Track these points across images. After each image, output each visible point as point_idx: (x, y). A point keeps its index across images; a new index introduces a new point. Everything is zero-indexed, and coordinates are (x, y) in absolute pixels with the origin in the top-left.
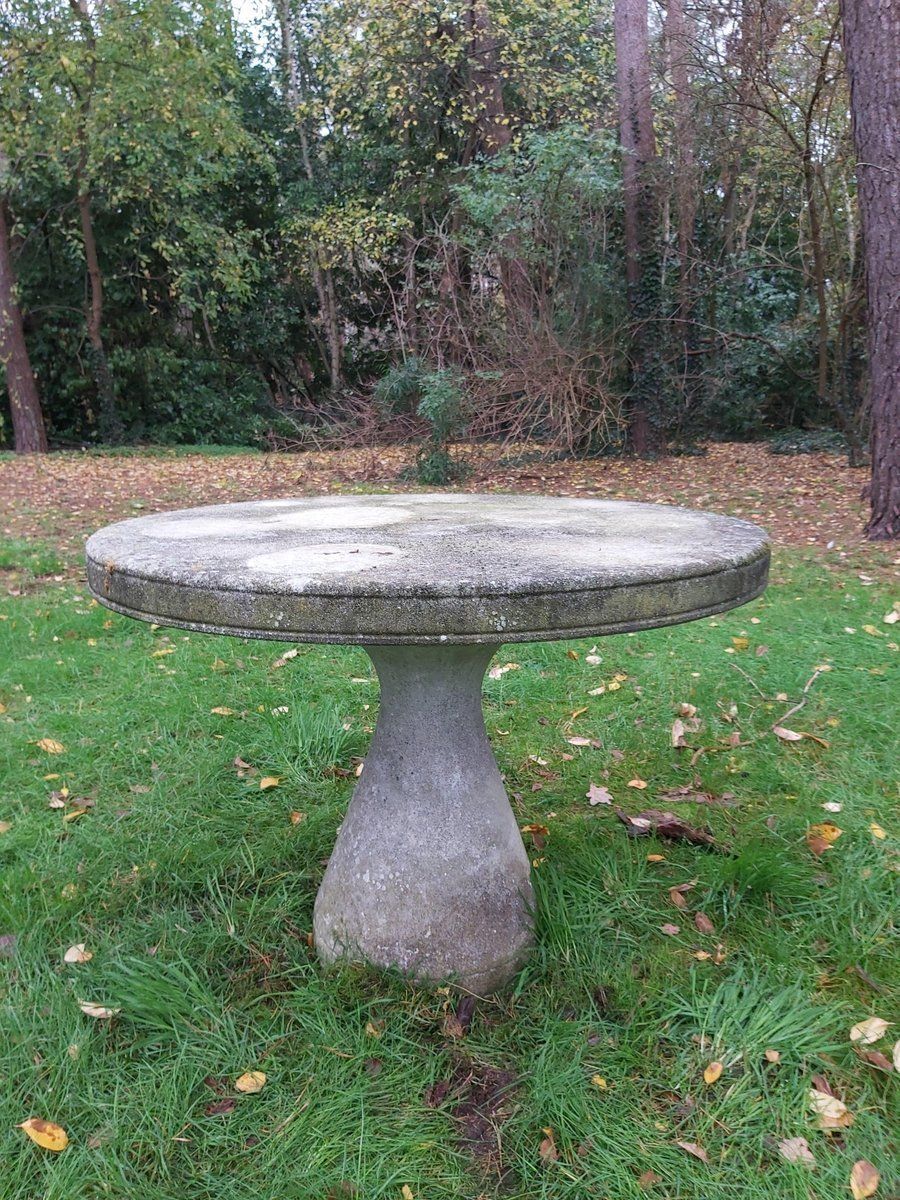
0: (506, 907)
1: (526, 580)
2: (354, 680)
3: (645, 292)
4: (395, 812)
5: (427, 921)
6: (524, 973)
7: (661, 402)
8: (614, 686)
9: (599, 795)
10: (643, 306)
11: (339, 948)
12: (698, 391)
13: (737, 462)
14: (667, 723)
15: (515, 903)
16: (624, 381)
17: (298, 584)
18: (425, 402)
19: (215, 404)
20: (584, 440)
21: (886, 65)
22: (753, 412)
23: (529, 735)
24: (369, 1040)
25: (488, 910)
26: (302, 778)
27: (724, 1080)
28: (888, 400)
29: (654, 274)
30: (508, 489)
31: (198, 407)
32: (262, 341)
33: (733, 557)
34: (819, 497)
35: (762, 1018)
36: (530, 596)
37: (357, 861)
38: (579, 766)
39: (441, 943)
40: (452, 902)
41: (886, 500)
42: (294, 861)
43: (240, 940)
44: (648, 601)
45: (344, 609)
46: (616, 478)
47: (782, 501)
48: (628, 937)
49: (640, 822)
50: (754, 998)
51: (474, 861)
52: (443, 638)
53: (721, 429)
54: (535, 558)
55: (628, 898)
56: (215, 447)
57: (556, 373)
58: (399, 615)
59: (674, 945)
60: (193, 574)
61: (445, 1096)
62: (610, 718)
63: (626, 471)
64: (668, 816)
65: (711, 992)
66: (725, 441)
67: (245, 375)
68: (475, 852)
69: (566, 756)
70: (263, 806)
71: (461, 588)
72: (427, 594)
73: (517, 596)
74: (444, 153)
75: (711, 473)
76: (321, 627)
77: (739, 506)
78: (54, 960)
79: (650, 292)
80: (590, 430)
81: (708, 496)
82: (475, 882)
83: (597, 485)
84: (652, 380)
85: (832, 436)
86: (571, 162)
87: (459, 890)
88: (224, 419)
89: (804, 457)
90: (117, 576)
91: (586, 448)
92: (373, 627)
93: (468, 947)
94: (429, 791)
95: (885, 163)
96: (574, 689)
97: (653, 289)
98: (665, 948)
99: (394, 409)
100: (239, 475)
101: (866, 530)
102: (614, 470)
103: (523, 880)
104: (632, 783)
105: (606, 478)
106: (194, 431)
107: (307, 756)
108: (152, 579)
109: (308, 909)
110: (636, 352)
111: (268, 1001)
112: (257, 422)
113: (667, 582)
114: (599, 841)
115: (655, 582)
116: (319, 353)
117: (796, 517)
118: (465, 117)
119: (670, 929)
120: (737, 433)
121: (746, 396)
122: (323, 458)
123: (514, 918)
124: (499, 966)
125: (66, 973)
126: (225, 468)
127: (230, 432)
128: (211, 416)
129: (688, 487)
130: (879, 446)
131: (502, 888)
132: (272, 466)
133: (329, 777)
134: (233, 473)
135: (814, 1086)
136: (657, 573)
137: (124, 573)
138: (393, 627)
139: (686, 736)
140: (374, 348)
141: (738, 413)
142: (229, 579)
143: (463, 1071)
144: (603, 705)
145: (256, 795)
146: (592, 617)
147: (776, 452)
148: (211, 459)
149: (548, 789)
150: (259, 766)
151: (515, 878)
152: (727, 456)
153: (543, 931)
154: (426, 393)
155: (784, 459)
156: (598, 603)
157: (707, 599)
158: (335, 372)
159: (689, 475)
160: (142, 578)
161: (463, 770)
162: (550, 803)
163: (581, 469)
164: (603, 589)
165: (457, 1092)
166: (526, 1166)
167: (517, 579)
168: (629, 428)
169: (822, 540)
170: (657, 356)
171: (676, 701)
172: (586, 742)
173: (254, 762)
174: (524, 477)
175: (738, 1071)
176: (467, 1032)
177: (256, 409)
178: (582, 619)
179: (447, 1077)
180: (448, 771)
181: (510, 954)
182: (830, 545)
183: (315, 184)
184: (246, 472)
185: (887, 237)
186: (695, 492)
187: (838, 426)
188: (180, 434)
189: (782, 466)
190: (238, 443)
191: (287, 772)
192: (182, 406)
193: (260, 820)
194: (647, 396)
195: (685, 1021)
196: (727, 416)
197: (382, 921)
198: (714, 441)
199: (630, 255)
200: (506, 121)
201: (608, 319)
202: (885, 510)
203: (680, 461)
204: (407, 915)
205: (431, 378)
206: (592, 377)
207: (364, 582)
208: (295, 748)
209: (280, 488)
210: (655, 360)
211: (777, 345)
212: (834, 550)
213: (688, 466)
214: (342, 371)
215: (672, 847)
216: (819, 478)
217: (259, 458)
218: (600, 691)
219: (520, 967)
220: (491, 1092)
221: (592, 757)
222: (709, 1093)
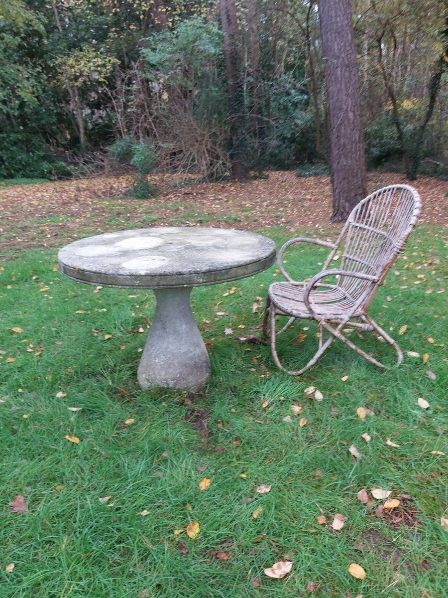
0: (202, 366)
1: (207, 268)
2: (130, 296)
3: (236, 100)
4: (165, 339)
5: (177, 372)
6: (209, 385)
7: (247, 154)
8: (232, 292)
9: (228, 331)
10: (236, 107)
11: (149, 384)
12: (264, 147)
13: (282, 182)
14: (251, 304)
15: (204, 364)
16: (229, 145)
17: (143, 273)
18: (135, 158)
19: (22, 156)
20: (212, 174)
21: (334, 15)
22: (289, 156)
23: (202, 312)
24: (164, 406)
25: (196, 367)
26: (120, 334)
27: (268, 406)
28: (338, 163)
29: (240, 91)
30: (179, 200)
31: (13, 158)
32: (43, 122)
33: (264, 256)
34: (316, 200)
35: (279, 389)
36: (208, 273)
37: (153, 356)
38: (221, 322)
39: (183, 378)
40: (185, 365)
41: (338, 206)
42: (126, 361)
43: (114, 386)
44: (240, 271)
45: (157, 279)
46: (228, 193)
47: (300, 203)
48: (240, 373)
49: (243, 339)
50: (277, 384)
51: (191, 352)
52: (185, 286)
53: (275, 164)
54: (208, 260)
55: (240, 362)
56: (25, 180)
57: (197, 141)
58: (173, 280)
59: (254, 374)
60: (109, 270)
61: (189, 418)
62: (231, 304)
63: (232, 188)
64: (252, 336)
65: (265, 384)
66: (277, 170)
67: (36, 140)
68: (191, 349)
69: (216, 319)
70: (108, 345)
71: (190, 271)
72: (180, 274)
73: (205, 273)
74: (134, 26)
75: (270, 189)
76: (150, 284)
77: (282, 206)
78: (53, 397)
79: (239, 99)
80: (215, 170)
81: (269, 202)
82: (192, 359)
83: (220, 197)
84: (242, 143)
85: (324, 168)
86: (198, 38)
87: (187, 362)
88: (28, 164)
89: (312, 178)
90: (80, 271)
91: (213, 177)
92: (165, 284)
93: (191, 378)
94: (176, 332)
95: (335, 59)
96: (217, 294)
97: (240, 98)
98: (251, 375)
99: (119, 161)
100: (43, 196)
101: (331, 219)
102: (227, 188)
103: (206, 357)
104: (240, 327)
105: (224, 193)
106: (13, 171)
107: (120, 326)
108: (94, 272)
109: (135, 375)
110: (234, 130)
111: (128, 402)
112: (45, 166)
113: (245, 265)
114: (229, 346)
115: (242, 266)
116: (72, 125)
117: (305, 211)
118: (143, 8)
119: (253, 370)
120: (282, 166)
121: (286, 147)
122: (84, 183)
123: (204, 369)
124: (201, 384)
125: (58, 400)
126: (34, 192)
127: (32, 171)
128: (20, 163)
129: (260, 197)
130: (335, 183)
131: (200, 360)
132: (58, 190)
133: (130, 333)
134: (39, 195)
135: (293, 404)
136: (242, 263)
137: (83, 270)
138: (171, 283)
139: (258, 309)
140: (100, 121)
141: (282, 157)
142: (121, 272)
143: (194, 411)
144: (228, 300)
145: (104, 341)
146: (225, 277)
147: (299, 176)
148: (25, 186)
149: (211, 331)
150: (102, 331)
151: (204, 357)
152: (278, 178)
153: (213, 372)
154: (134, 154)
155: (303, 180)
156: (227, 273)
157: (256, 269)
158: (82, 135)
159: (260, 190)
160: (91, 272)
161: (186, 324)
162: (212, 335)
163: (212, 188)
164: (228, 269)
165: (192, 417)
166: (214, 430)
167: (205, 268)
168: (232, 167)
169: (314, 223)
170: (244, 132)
171: (255, 296)
172: (223, 313)
173: (100, 330)
174: (186, 194)
175: (272, 403)
176: (193, 403)
177: (44, 158)
178: (223, 278)
179: (189, 414)
180: (182, 325)
181: (204, 380)
182: (317, 226)
183: (64, 35)
184: (45, 194)
185: (336, 91)
186: (263, 199)
187: (326, 163)
188: (5, 174)
189: (302, 183)
190: (37, 177)
191: (114, 333)
192: (4, 159)
193: (108, 350)
194: (240, 152)
195: (257, 392)
196: (278, 158)
197: (163, 373)
198: (272, 170)
199: (229, 82)
200: (164, 10)
201: (220, 114)
202: (338, 210)
203: (257, 183)
204: (171, 370)
205: (137, 147)
206: (214, 143)
207: (162, 271)
208: (115, 324)
209: (67, 203)
210: (243, 134)
211: (299, 122)
212: (318, 229)
213: (259, 184)
214: (85, 134)
215: (253, 346)
216: (317, 190)
217: (51, 186)
218: (227, 294)
219: (207, 384)
220: (202, 416)
221: (226, 319)
222: (264, 410)
